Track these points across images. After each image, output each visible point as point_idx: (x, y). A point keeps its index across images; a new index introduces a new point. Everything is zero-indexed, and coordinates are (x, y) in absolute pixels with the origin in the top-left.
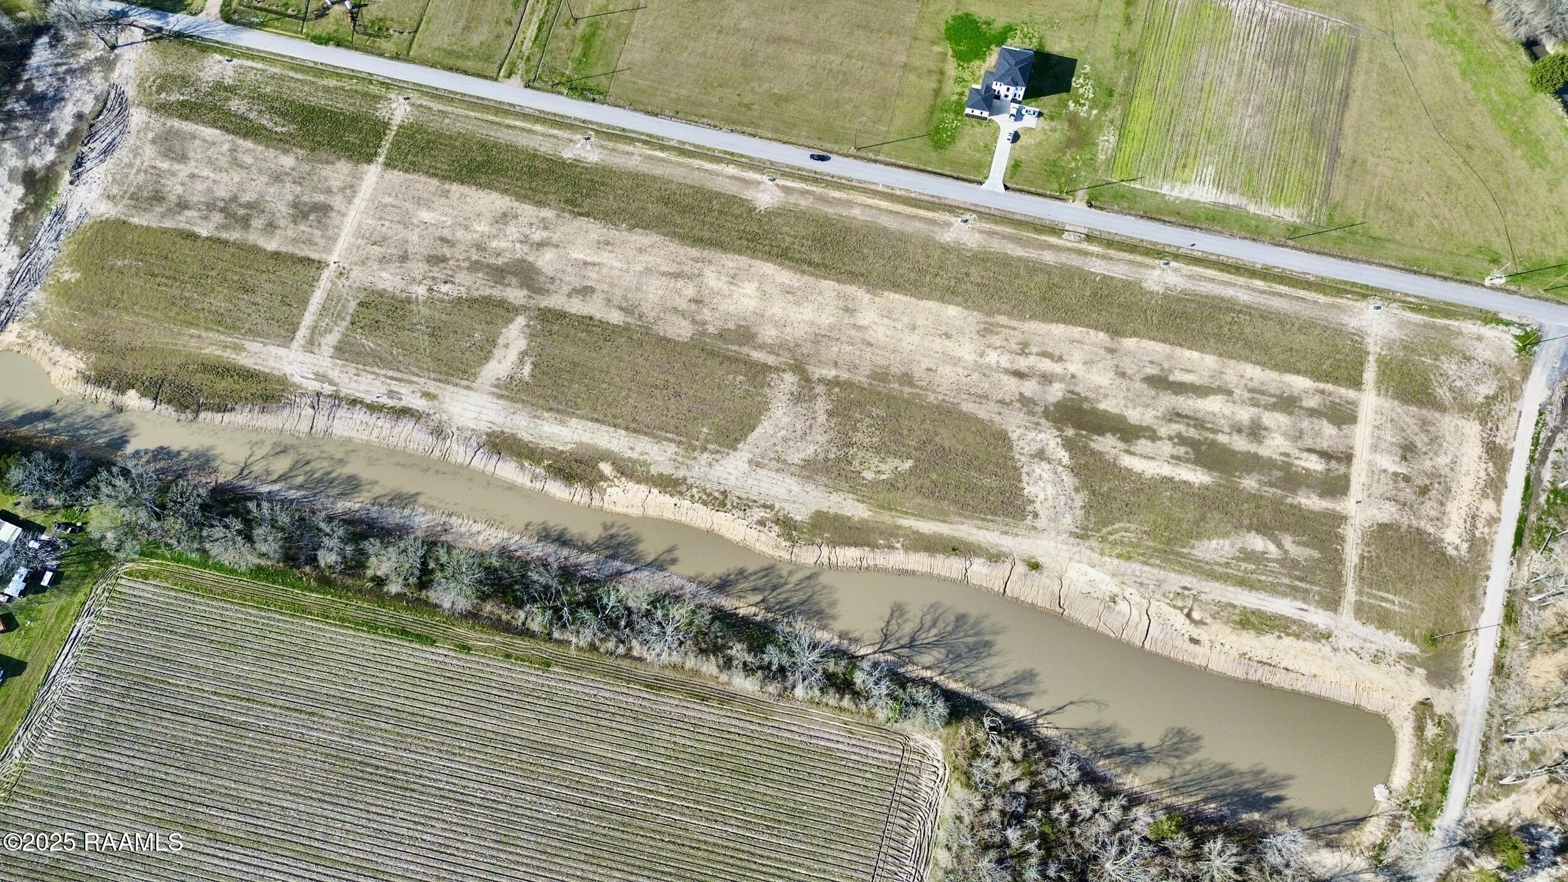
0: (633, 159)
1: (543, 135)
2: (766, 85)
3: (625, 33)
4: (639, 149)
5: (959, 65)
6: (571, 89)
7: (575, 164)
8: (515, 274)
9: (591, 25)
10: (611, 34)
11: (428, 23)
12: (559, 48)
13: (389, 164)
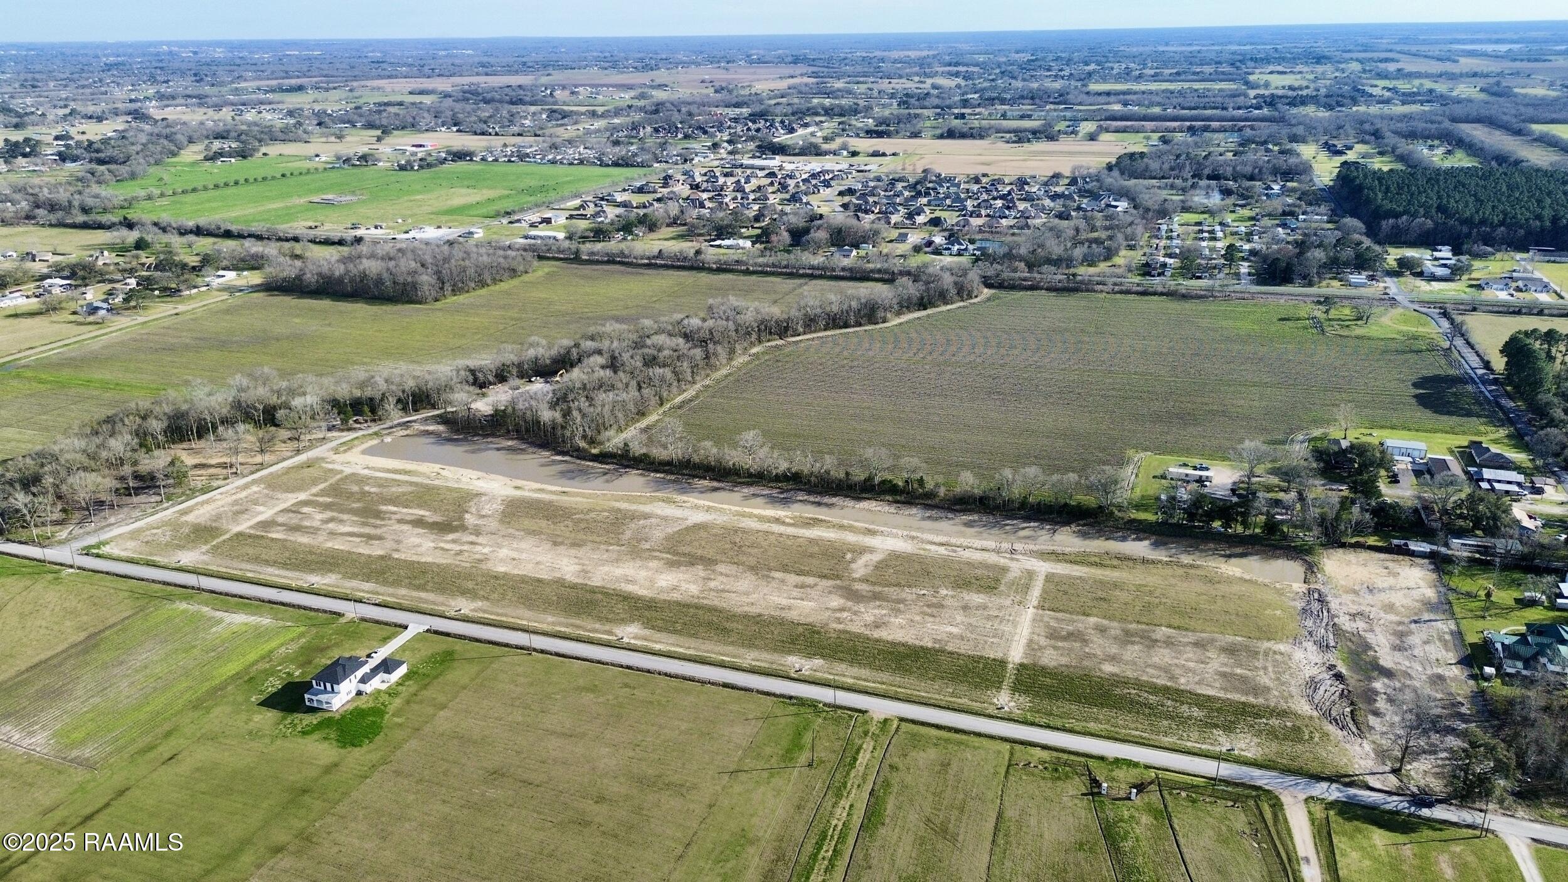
0: (750, 657)
1: (844, 676)
2: (601, 700)
3: (753, 749)
4: (745, 664)
5: (385, 706)
6: (815, 706)
7: (810, 656)
8: (863, 596)
9: (791, 759)
10: (768, 750)
11: (996, 773)
12: (829, 741)
13: (1002, 663)
